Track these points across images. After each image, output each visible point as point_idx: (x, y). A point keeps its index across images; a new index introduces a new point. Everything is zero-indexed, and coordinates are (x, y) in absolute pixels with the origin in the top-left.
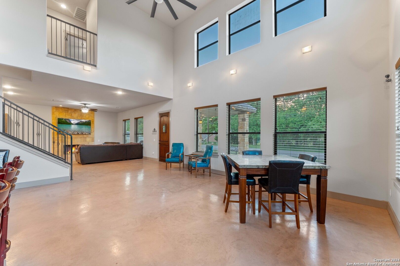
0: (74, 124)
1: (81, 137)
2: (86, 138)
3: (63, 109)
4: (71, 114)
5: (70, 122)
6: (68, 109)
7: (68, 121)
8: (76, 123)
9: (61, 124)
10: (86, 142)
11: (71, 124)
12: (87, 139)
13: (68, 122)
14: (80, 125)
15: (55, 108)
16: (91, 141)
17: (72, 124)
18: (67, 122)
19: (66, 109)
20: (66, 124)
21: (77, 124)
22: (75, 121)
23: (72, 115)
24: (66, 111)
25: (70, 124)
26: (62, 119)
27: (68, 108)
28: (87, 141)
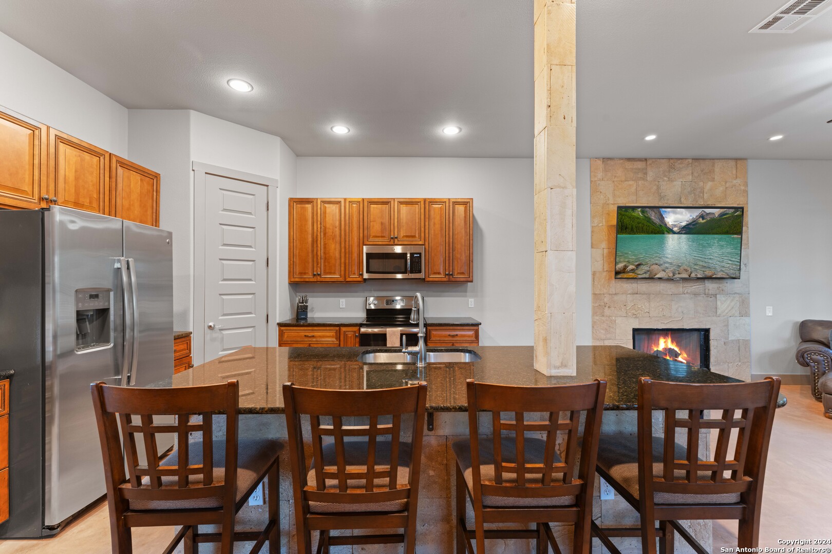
0: (675, 229)
1: (696, 294)
2: (715, 295)
3: (629, 165)
4: (655, 187)
5: (662, 218)
6: (644, 163)
7: (653, 216)
8: (684, 224)
9: (630, 234)
10: (714, 318)
11: (665, 229)
12: (719, 303)
13: (654, 224)
14: (698, 234)
15: (600, 162)
16: (737, 314)
17: (670, 231)
18: (649, 220)
19: (640, 165)
20: (648, 233)
21: (689, 229)
22: (679, 217)
23: (658, 188)
24: (640, 175)
25: (662, 229)
26: (634, 208)
27: (646, 160)
28: (719, 312)
